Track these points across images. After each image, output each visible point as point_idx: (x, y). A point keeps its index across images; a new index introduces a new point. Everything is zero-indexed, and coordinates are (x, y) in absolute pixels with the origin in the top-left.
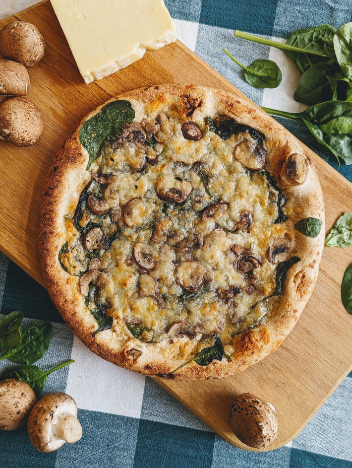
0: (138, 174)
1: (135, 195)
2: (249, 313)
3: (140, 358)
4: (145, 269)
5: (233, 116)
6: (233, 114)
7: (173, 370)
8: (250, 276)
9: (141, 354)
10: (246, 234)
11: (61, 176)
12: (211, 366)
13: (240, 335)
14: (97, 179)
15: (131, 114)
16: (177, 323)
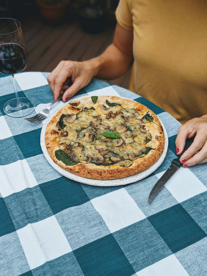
0: (85, 148)
1: (94, 148)
2: (130, 113)
3: (158, 136)
4: (123, 142)
5: (57, 122)
6: (56, 121)
7: (158, 126)
8: (116, 114)
9: (157, 136)
10: (101, 117)
11: (92, 170)
12: (153, 116)
13: (139, 112)
14: (90, 161)
15: (61, 151)
16: (140, 130)
